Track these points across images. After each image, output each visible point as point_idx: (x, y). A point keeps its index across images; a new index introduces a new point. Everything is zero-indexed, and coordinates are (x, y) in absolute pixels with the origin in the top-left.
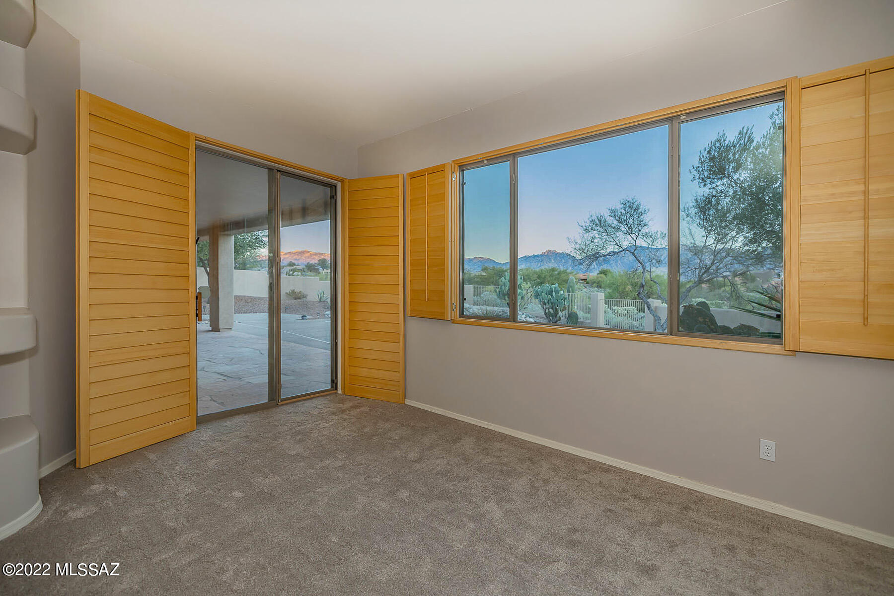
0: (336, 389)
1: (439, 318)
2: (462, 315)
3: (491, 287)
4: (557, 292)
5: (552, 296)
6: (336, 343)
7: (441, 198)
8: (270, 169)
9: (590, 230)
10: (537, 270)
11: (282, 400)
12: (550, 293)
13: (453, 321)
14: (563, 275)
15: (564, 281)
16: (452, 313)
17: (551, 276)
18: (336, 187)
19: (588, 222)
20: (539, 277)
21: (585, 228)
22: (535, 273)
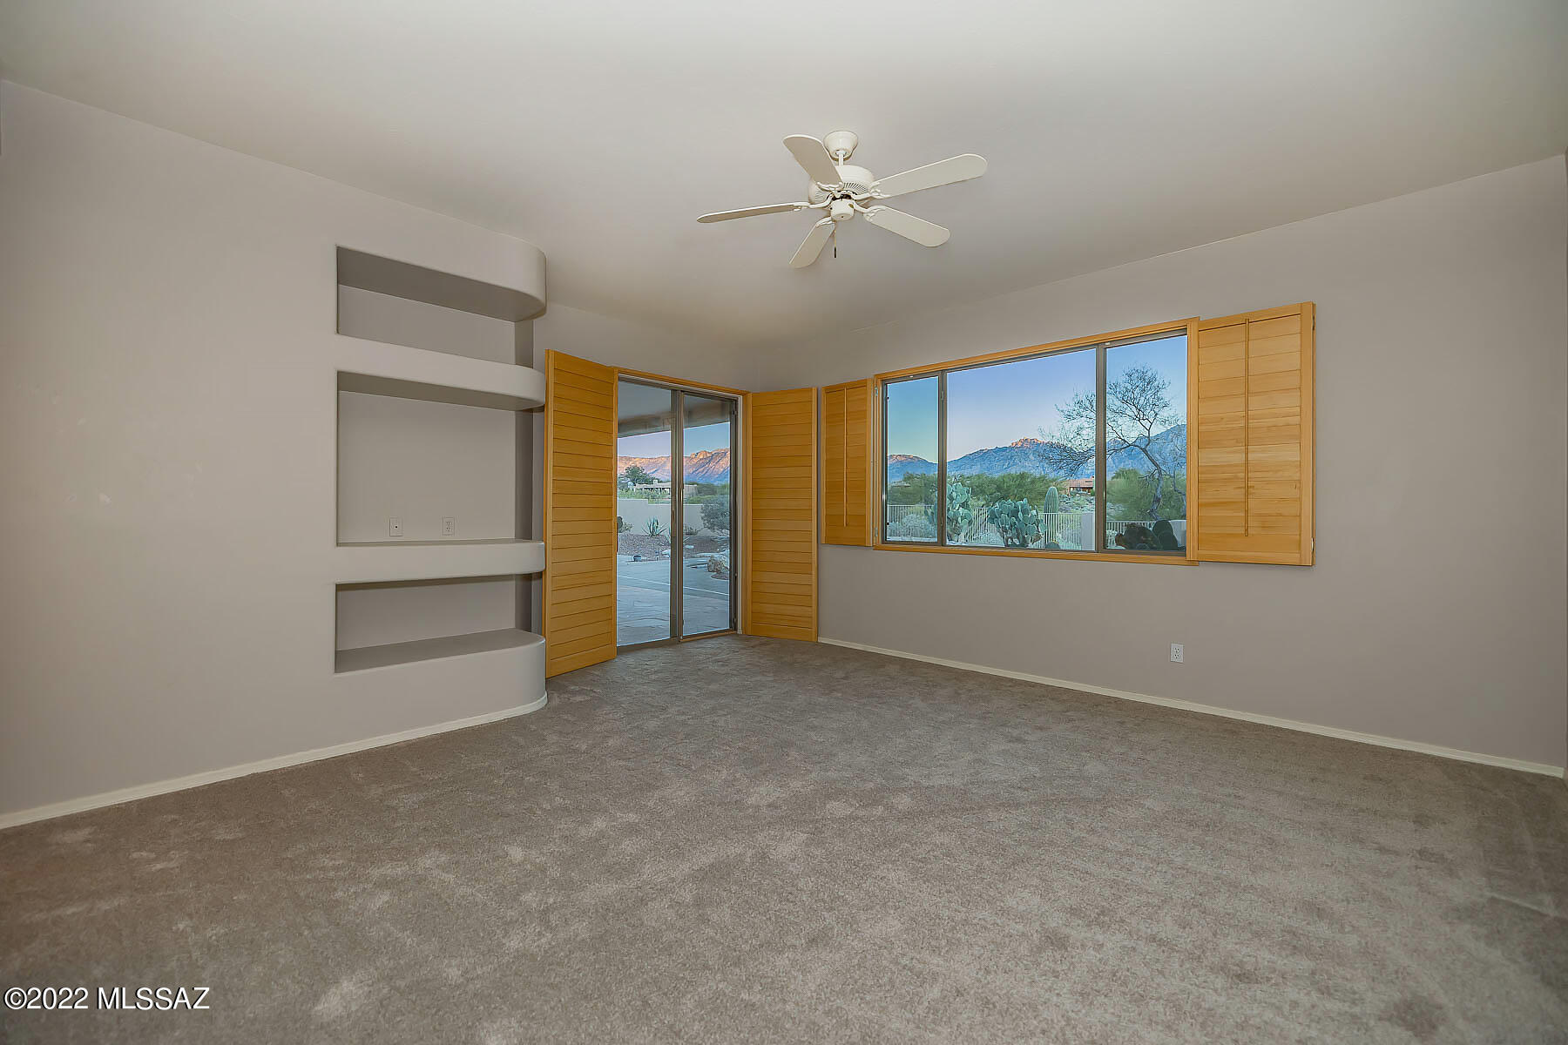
0: (736, 629)
1: (860, 544)
2: (884, 541)
3: (920, 507)
4: (1025, 512)
5: (1017, 518)
6: (736, 578)
7: (862, 415)
8: (674, 391)
9: (1075, 416)
10: (996, 476)
11: (684, 637)
12: (1014, 513)
13: (876, 548)
14: (1038, 485)
15: (1040, 494)
16: (873, 537)
17: (1019, 486)
18: (736, 401)
19: (1072, 404)
20: (999, 489)
21: (1066, 413)
22: (992, 481)
